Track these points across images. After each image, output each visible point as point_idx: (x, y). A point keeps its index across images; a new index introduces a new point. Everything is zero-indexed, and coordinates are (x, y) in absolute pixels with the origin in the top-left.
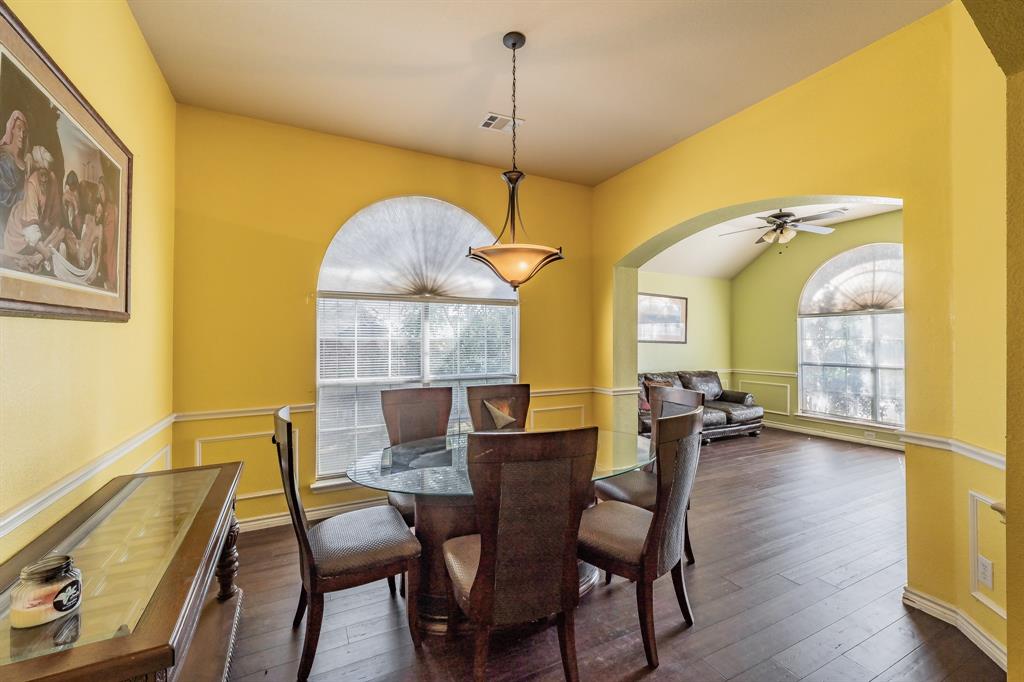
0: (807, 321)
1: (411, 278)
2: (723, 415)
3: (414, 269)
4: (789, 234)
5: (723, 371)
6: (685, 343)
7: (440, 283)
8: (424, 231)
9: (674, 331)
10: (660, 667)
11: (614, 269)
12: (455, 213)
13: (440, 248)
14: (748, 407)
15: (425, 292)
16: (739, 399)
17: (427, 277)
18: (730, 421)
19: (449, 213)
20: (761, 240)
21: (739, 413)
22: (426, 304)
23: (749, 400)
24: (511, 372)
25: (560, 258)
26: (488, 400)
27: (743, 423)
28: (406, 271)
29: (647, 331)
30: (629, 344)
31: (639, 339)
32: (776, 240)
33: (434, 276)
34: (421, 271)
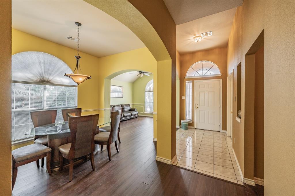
0: (147, 93)
1: (39, 77)
2: (130, 114)
3: (40, 74)
4: (142, 75)
5: (131, 104)
6: (123, 97)
7: (50, 80)
8: (44, 63)
9: (120, 95)
10: (112, 160)
11: (104, 79)
12: (55, 59)
13: (50, 69)
14: (135, 112)
15: (44, 82)
16: (133, 110)
17: (45, 77)
18: (131, 115)
19: (53, 59)
20: (137, 76)
21: (134, 113)
22: (45, 86)
23: (136, 110)
24: (75, 105)
25: (90, 78)
26: (69, 113)
27: (134, 115)
28: (37, 75)
29: (113, 95)
30: (108, 98)
31: (111, 96)
32: (140, 76)
33: (48, 77)
34: (43, 75)
